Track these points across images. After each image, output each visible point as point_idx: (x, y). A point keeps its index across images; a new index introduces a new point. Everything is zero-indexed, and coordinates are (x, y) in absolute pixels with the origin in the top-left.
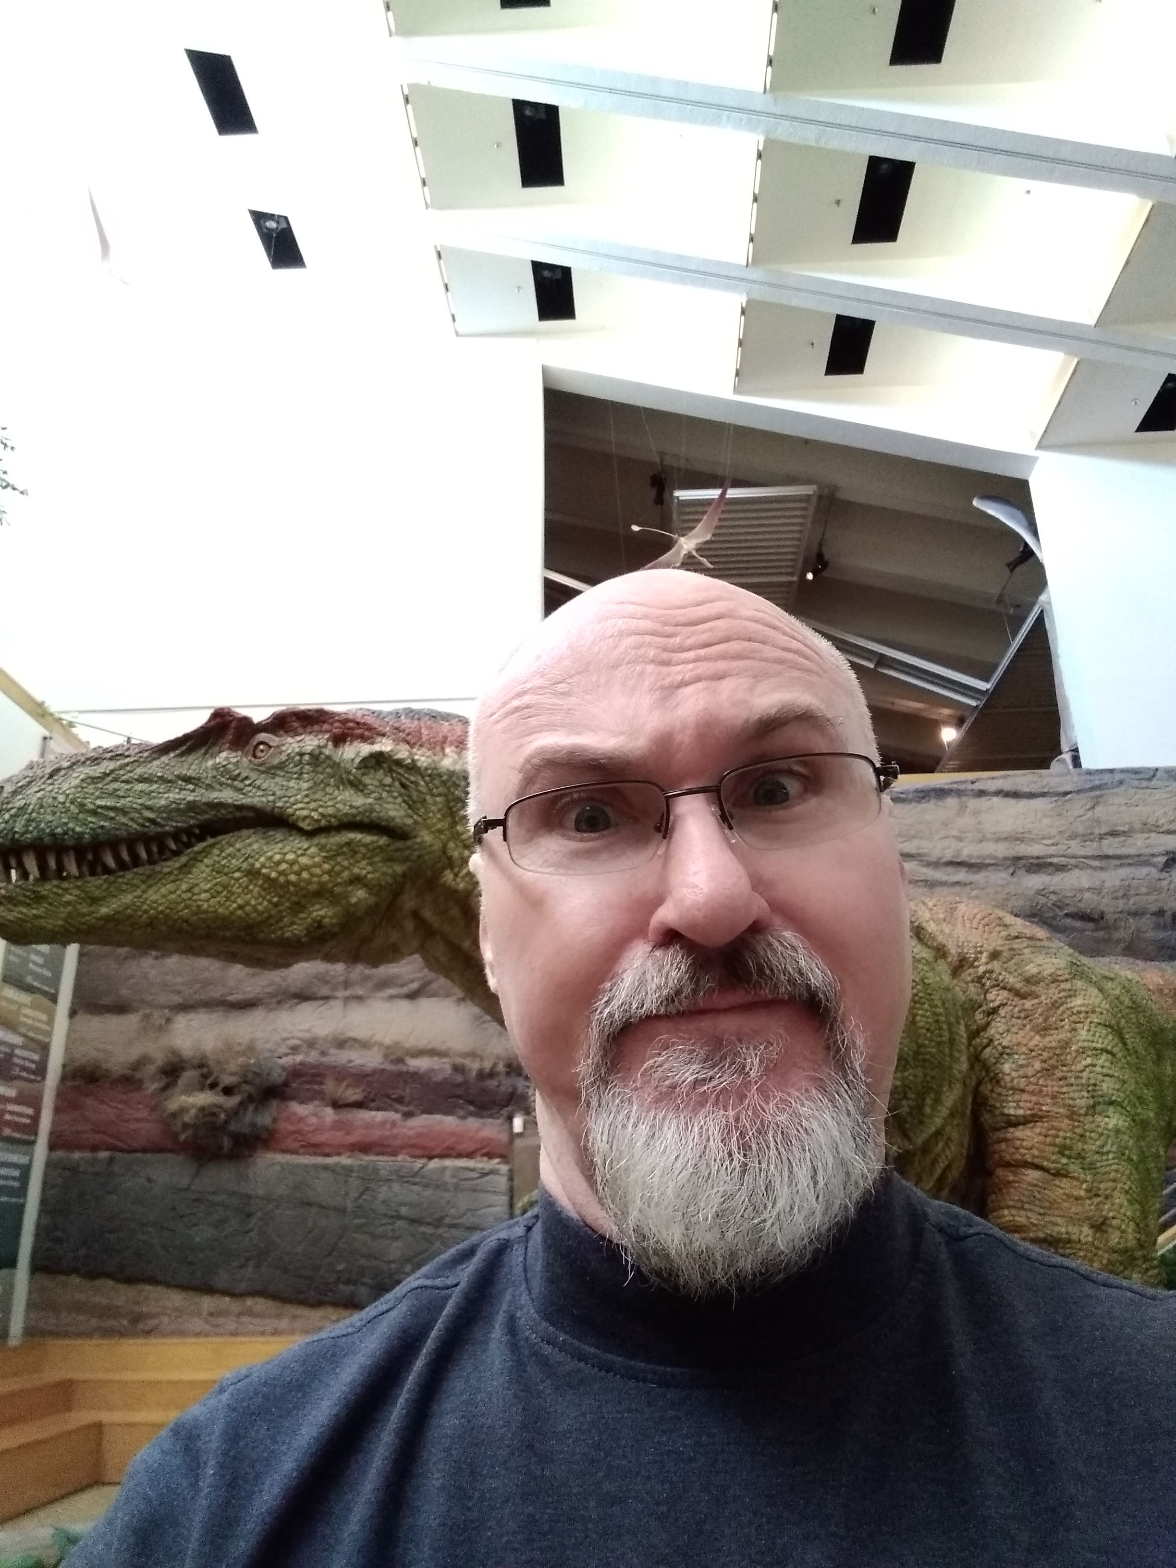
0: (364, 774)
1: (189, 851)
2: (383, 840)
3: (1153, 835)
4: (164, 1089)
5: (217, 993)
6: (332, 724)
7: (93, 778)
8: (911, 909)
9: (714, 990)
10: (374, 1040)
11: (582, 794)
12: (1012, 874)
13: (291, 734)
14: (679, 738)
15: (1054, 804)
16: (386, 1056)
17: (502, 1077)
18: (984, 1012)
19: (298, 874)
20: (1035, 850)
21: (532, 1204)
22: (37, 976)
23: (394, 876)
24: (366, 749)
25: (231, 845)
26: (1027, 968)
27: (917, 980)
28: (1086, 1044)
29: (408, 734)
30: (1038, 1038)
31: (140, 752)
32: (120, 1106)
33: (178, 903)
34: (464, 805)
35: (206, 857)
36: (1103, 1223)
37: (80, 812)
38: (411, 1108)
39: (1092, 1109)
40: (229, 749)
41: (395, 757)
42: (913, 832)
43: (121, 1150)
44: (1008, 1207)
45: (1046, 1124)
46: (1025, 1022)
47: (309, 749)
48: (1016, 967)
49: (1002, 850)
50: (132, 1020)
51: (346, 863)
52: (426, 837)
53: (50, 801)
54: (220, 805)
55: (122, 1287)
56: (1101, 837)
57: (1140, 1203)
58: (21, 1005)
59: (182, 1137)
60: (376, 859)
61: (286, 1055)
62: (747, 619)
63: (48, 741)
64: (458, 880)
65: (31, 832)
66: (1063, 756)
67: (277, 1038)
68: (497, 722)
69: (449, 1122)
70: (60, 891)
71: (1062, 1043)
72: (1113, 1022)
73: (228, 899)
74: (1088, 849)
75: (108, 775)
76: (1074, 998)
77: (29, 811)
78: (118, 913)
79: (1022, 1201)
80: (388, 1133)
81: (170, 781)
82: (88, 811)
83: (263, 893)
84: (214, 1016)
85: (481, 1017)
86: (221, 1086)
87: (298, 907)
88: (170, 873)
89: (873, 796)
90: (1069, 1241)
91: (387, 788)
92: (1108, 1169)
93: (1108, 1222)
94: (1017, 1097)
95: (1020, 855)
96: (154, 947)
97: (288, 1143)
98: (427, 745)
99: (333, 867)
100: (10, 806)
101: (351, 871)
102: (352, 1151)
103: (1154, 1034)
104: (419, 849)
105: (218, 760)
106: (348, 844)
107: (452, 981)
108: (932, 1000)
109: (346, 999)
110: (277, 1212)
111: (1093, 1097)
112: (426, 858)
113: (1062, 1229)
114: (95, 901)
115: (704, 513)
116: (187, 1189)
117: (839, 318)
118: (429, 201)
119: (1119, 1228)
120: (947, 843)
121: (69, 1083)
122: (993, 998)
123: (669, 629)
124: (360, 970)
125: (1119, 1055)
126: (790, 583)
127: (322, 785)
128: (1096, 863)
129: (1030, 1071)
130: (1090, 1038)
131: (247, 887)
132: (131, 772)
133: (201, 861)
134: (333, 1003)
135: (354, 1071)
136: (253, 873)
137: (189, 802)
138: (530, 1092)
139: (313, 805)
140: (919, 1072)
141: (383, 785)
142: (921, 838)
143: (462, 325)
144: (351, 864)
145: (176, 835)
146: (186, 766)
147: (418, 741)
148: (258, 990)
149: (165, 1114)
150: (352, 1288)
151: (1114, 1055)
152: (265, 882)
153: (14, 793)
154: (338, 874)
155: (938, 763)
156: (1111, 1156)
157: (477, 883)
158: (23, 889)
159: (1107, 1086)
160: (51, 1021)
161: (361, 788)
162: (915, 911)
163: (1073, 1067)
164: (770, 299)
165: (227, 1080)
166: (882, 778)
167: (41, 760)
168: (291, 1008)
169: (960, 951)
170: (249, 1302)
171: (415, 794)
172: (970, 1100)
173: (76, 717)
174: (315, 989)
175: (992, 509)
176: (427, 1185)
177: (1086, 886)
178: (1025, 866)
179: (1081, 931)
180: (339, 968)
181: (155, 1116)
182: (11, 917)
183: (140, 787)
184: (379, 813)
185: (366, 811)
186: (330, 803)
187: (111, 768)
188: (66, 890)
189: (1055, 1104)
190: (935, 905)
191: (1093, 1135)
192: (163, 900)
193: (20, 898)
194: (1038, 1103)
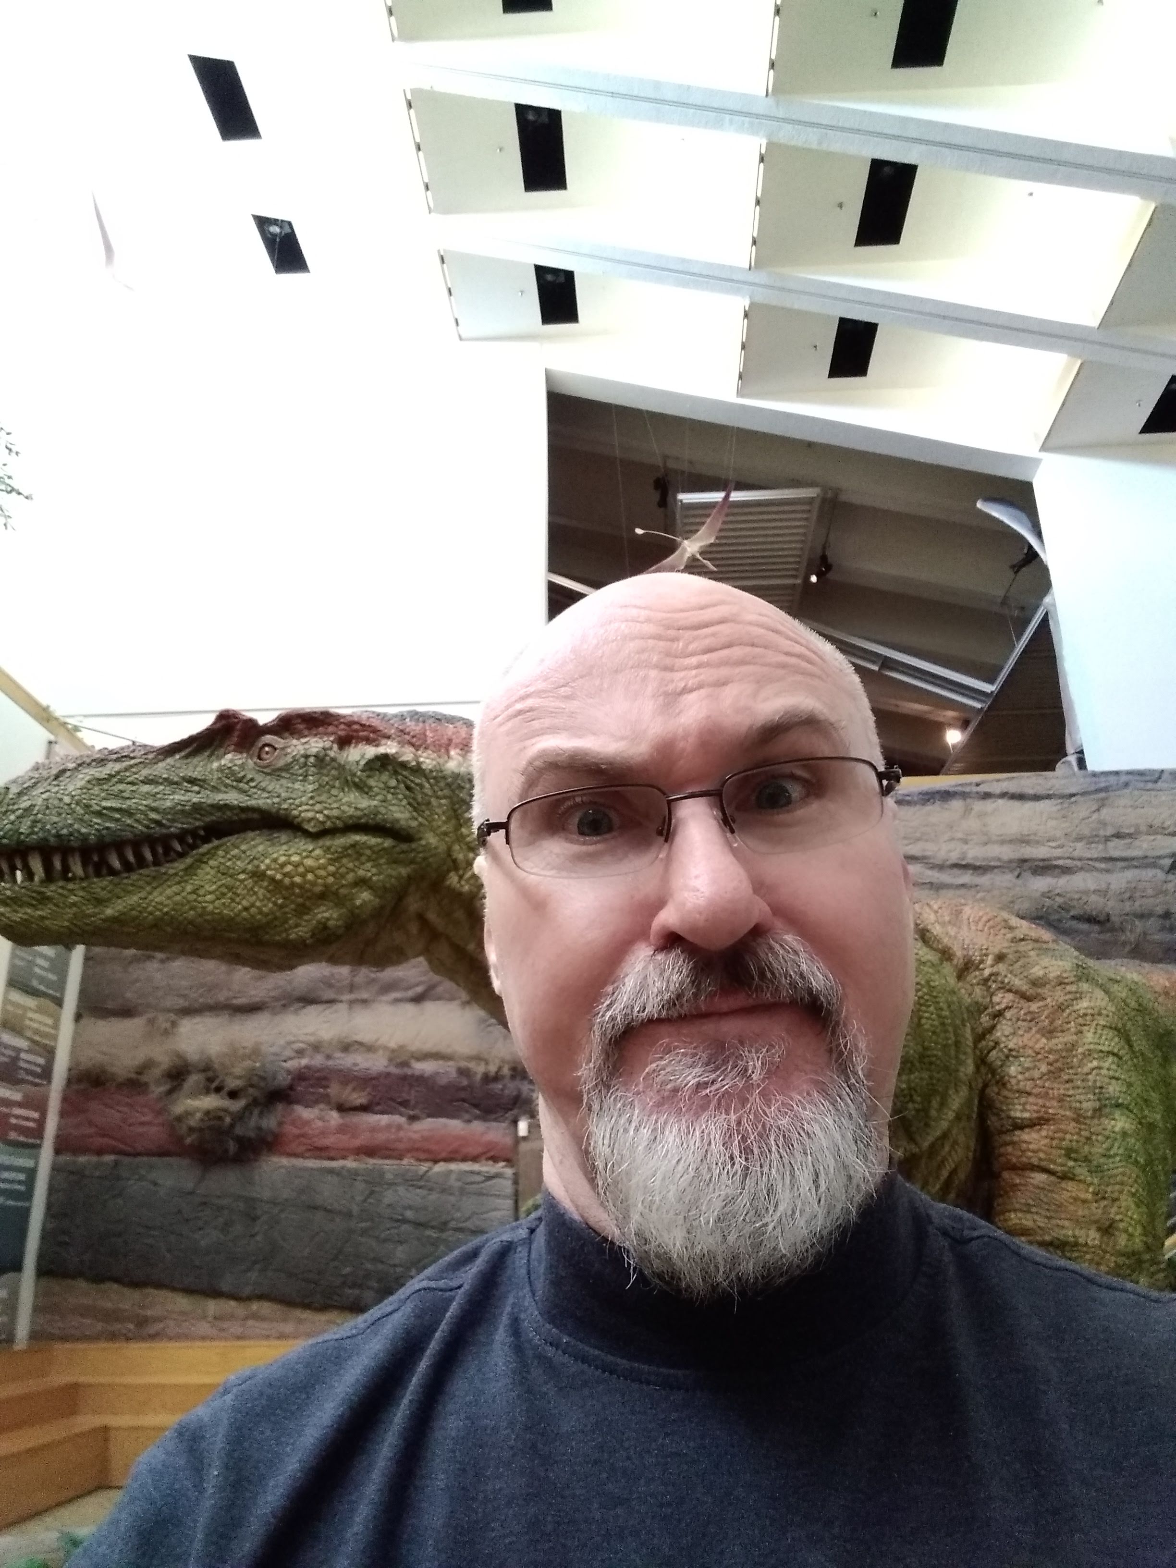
0: (369, 777)
1: (194, 852)
2: (388, 843)
3: (1159, 837)
4: (170, 1092)
5: (222, 997)
6: (337, 726)
7: (99, 780)
8: (916, 912)
9: (715, 995)
10: (380, 1042)
11: (584, 799)
12: (1018, 877)
13: (296, 736)
14: (681, 744)
15: (1059, 807)
16: (391, 1060)
17: (507, 1081)
18: (989, 1014)
19: (303, 875)
20: (1040, 852)
21: (536, 1207)
22: (42, 980)
23: (399, 878)
24: (371, 751)
25: (238, 848)
26: (1033, 971)
27: (923, 982)
28: (1092, 1047)
29: (413, 737)
30: (1044, 1040)
31: (145, 754)
32: (126, 1109)
33: (183, 905)
34: (469, 807)
35: (211, 859)
36: (1110, 1226)
37: (86, 813)
38: (416, 1112)
39: (1098, 1112)
40: (235, 751)
41: (401, 759)
42: (918, 835)
43: (129, 1154)
44: (1015, 1211)
45: (1052, 1127)
46: (1031, 1024)
47: (314, 751)
48: (1022, 970)
49: (1007, 853)
50: (137, 1024)
51: (351, 865)
52: (431, 839)
53: (56, 802)
54: (227, 807)
55: (126, 1291)
56: (1107, 839)
57: (1147, 1206)
58: (25, 1009)
59: (188, 1141)
60: (382, 861)
61: (291, 1059)
62: (750, 623)
63: (53, 745)
64: (463, 883)
65: (37, 833)
66: (1069, 758)
67: (282, 1042)
68: (501, 725)
69: (454, 1126)
70: (65, 892)
71: (1069, 1045)
72: (1120, 1025)
73: (233, 900)
74: (1093, 851)
75: (114, 776)
76: (1080, 1001)
77: (35, 812)
78: (124, 914)
79: (1029, 1205)
80: (392, 1137)
81: (176, 783)
82: (93, 812)
83: (268, 895)
84: (219, 1020)
85: (485, 1021)
86: (226, 1089)
87: (302, 910)
88: (176, 874)
89: (876, 800)
90: (1076, 1244)
91: (392, 790)
92: (1115, 1171)
93: (1115, 1225)
94: (1023, 1100)
95: (1026, 857)
96: (161, 949)
97: (294, 1147)
98: (432, 747)
99: (338, 869)
100: (16, 807)
101: (356, 873)
102: (358, 1154)
103: (1161, 1036)
104: (424, 851)
105: (223, 762)
106: (353, 846)
107: (458, 985)
108: (938, 1003)
109: (352, 1003)
110: (283, 1216)
111: (1099, 1100)
112: (431, 860)
113: (1068, 1231)
114: (100, 902)
115: (708, 516)
116: (191, 1193)
117: (843, 321)
118: (432, 205)
119: (1126, 1231)
120: (952, 845)
121: (75, 1087)
122: (998, 1000)
123: (672, 633)
124: (365, 973)
125: (1126, 1057)
126: (793, 586)
127: (327, 787)
128: (1103, 866)
129: (1036, 1074)
130: (1095, 1041)
131: (252, 889)
132: (135, 774)
133: (206, 863)
134: (336, 1007)
135: (359, 1074)
136: (258, 875)
137: (194, 804)
138: (535, 1095)
139: (318, 807)
140: (925, 1075)
141: (388, 788)
142: (927, 841)
143: (463, 330)
144: (356, 866)
145: (181, 837)
146: (191, 768)
147: (422, 744)
148: (263, 993)
149: (171, 1117)
150: (357, 1292)
151: (1120, 1058)
152: (270, 885)
153: (20, 794)
154: (343, 876)
155: (943, 766)
156: (1118, 1159)
157: (482, 885)
158: (29, 890)
159: (1114, 1089)
160: (56, 1026)
161: (366, 790)
162: (920, 914)
163: (1080, 1070)
164: (774, 302)
165: (233, 1083)
166: (885, 782)
167: (47, 762)
168: (296, 1012)
169: (965, 953)
170: (255, 1306)
171: (419, 797)
172: (976, 1102)
173: (81, 722)
174: (320, 993)
175: (997, 511)
176: (431, 1189)
177: (1092, 888)
178: (1030, 868)
179: (1088, 934)
180: (344, 971)
181: (160, 1119)
182: (16, 917)
183: (146, 788)
184: (384, 815)
185: (371, 813)
186: (335, 805)
187: (116, 769)
188: (71, 891)
189: (1061, 1107)
190: (940, 908)
191: (1100, 1138)
192: (168, 902)
193: (24, 899)
194: (1044, 1106)
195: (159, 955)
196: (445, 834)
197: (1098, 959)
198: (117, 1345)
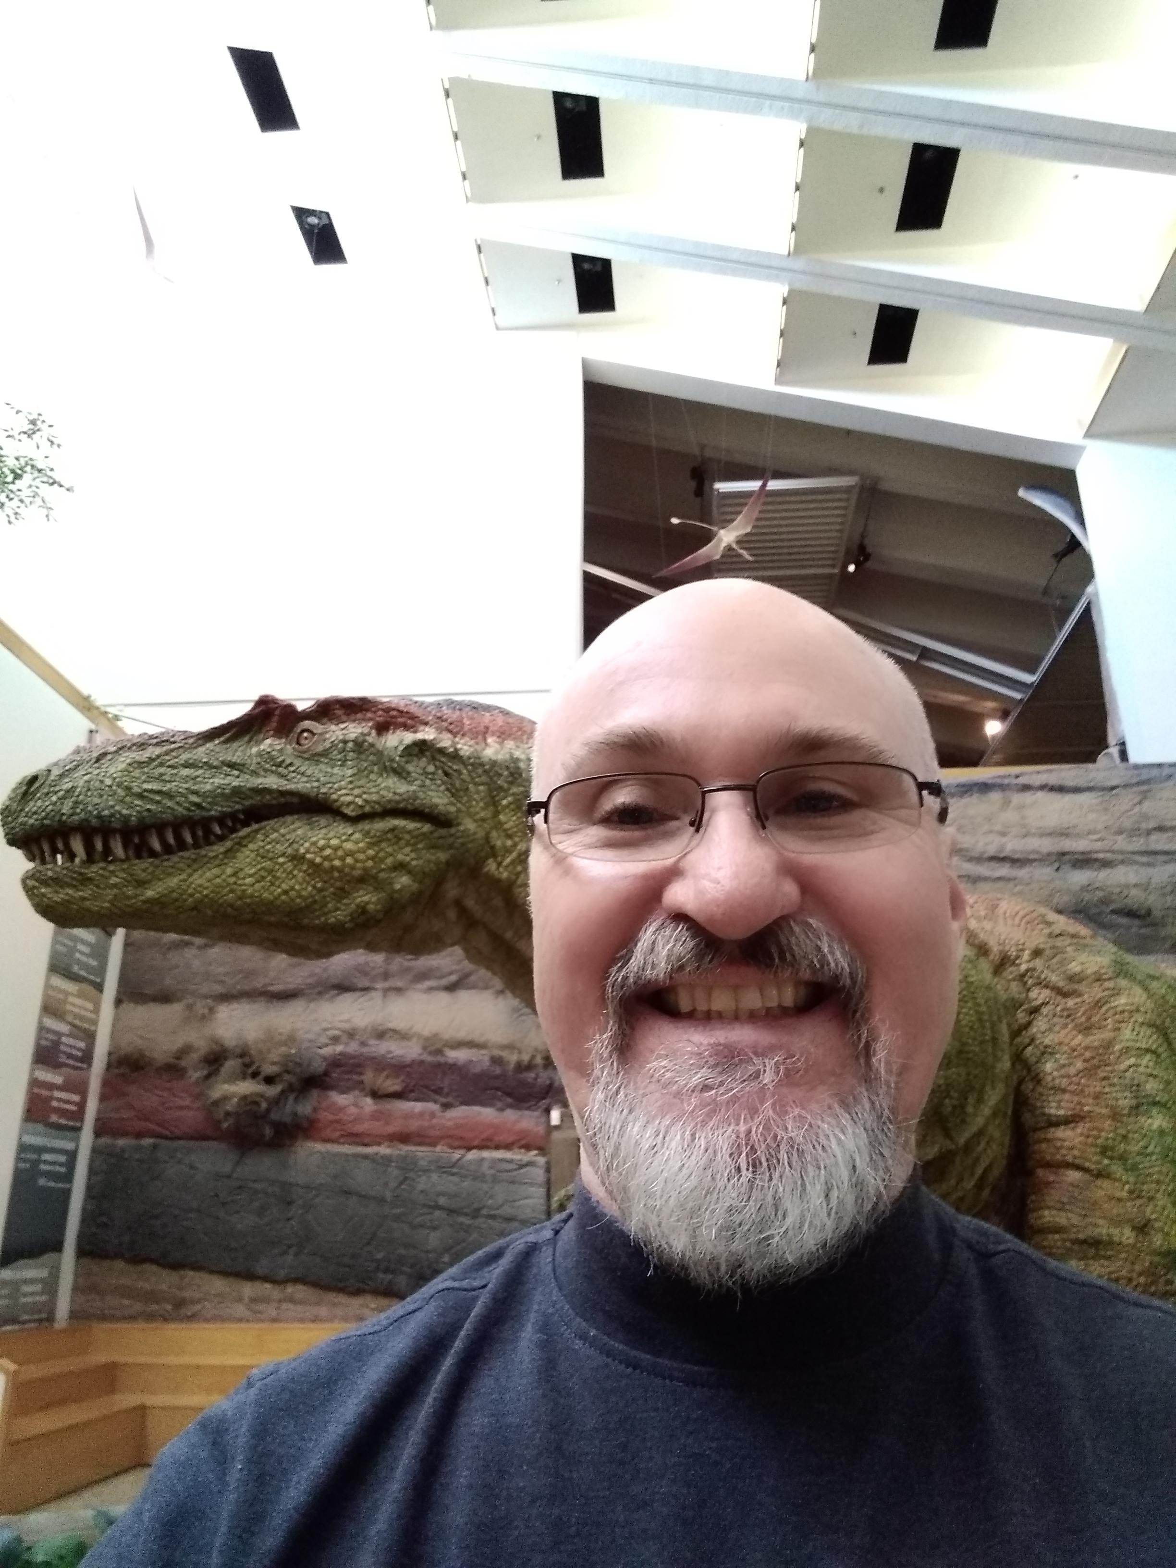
0: (407, 762)
1: (234, 836)
2: (427, 828)
4: (208, 1077)
5: (258, 983)
6: (375, 712)
7: (139, 763)
10: (413, 1030)
12: (1058, 869)
13: (334, 722)
15: (1100, 799)
16: (424, 1048)
17: (538, 1070)
18: (1025, 1011)
19: (342, 859)
20: (1080, 845)
22: (83, 965)
23: (437, 863)
24: (409, 737)
25: (277, 831)
26: (1070, 966)
28: (1129, 1044)
29: (451, 724)
30: (1080, 1037)
31: (185, 739)
32: (165, 1094)
33: (223, 888)
35: (250, 842)
36: (1145, 1225)
37: (127, 795)
38: (450, 1099)
39: (1136, 1109)
40: (274, 736)
41: (438, 746)
43: (166, 1138)
44: (1049, 1208)
45: (1087, 1125)
46: (1068, 1020)
47: (352, 736)
48: (1058, 965)
49: (1047, 845)
50: (175, 1010)
51: (389, 850)
52: (469, 825)
53: (97, 784)
54: (266, 791)
56: (1149, 832)
58: (67, 994)
59: (225, 1125)
60: (420, 846)
61: (327, 1045)
63: (94, 734)
64: (501, 869)
65: (78, 814)
66: (1110, 750)
67: (317, 1029)
69: (486, 1114)
70: (107, 874)
71: (1105, 1043)
72: (1158, 1022)
73: (272, 884)
74: (1135, 844)
75: (153, 760)
76: (1117, 997)
77: (76, 794)
78: (163, 896)
79: (1063, 1202)
80: (426, 1124)
81: (215, 767)
82: (135, 795)
83: (307, 878)
84: (256, 1006)
85: (520, 1010)
86: (263, 1075)
87: (342, 893)
88: (216, 857)
90: (1110, 1243)
91: (430, 776)
92: (1151, 1170)
93: (1151, 1224)
94: (1058, 1097)
95: (1066, 849)
97: (328, 1133)
98: (469, 734)
99: (378, 853)
100: (57, 789)
101: (395, 857)
102: (391, 1141)
104: (462, 837)
105: (262, 747)
106: (392, 830)
107: (494, 973)
109: (386, 991)
110: (317, 1200)
111: (1136, 1097)
112: (470, 846)
113: (1103, 1230)
114: (141, 884)
116: (229, 1177)
117: (883, 308)
118: (469, 195)
119: (1162, 1230)
120: (990, 838)
122: (1035, 996)
124: (400, 961)
125: (1164, 1056)
126: (830, 576)
127: (366, 772)
128: (1144, 859)
129: (1072, 1071)
130: (1134, 1037)
131: (291, 872)
132: (176, 757)
133: (246, 846)
134: (373, 994)
135: (393, 1061)
136: (297, 859)
137: (235, 787)
139: (357, 792)
141: (426, 773)
143: (500, 320)
144: (394, 851)
145: (221, 820)
146: (231, 753)
147: (460, 731)
148: (299, 981)
149: (209, 1102)
150: (390, 1276)
151: (1158, 1055)
152: (309, 868)
153: (62, 776)
154: (382, 860)
155: (981, 757)
156: (1154, 1157)
158: (71, 871)
159: (1151, 1086)
160: (97, 1010)
161: (404, 775)
163: (1116, 1067)
164: (813, 290)
165: (269, 1069)
167: (88, 746)
168: (331, 999)
169: (1001, 948)
170: (290, 1289)
171: (458, 784)
172: (1012, 1099)
173: (121, 711)
174: (355, 980)
175: (1039, 500)
176: (465, 1176)
177: (1134, 882)
178: (1069, 861)
179: (1129, 928)
180: (378, 959)
181: (198, 1104)
182: (57, 898)
183: (186, 772)
184: (422, 800)
185: (409, 798)
186: (374, 790)
187: (156, 753)
188: (112, 872)
189: (1097, 1105)
190: (976, 902)
191: (1136, 1136)
192: (208, 884)
193: (66, 880)
194: (1079, 1103)
195: (198, 941)
196: (483, 820)
197: (1138, 954)
198: (154, 1325)
